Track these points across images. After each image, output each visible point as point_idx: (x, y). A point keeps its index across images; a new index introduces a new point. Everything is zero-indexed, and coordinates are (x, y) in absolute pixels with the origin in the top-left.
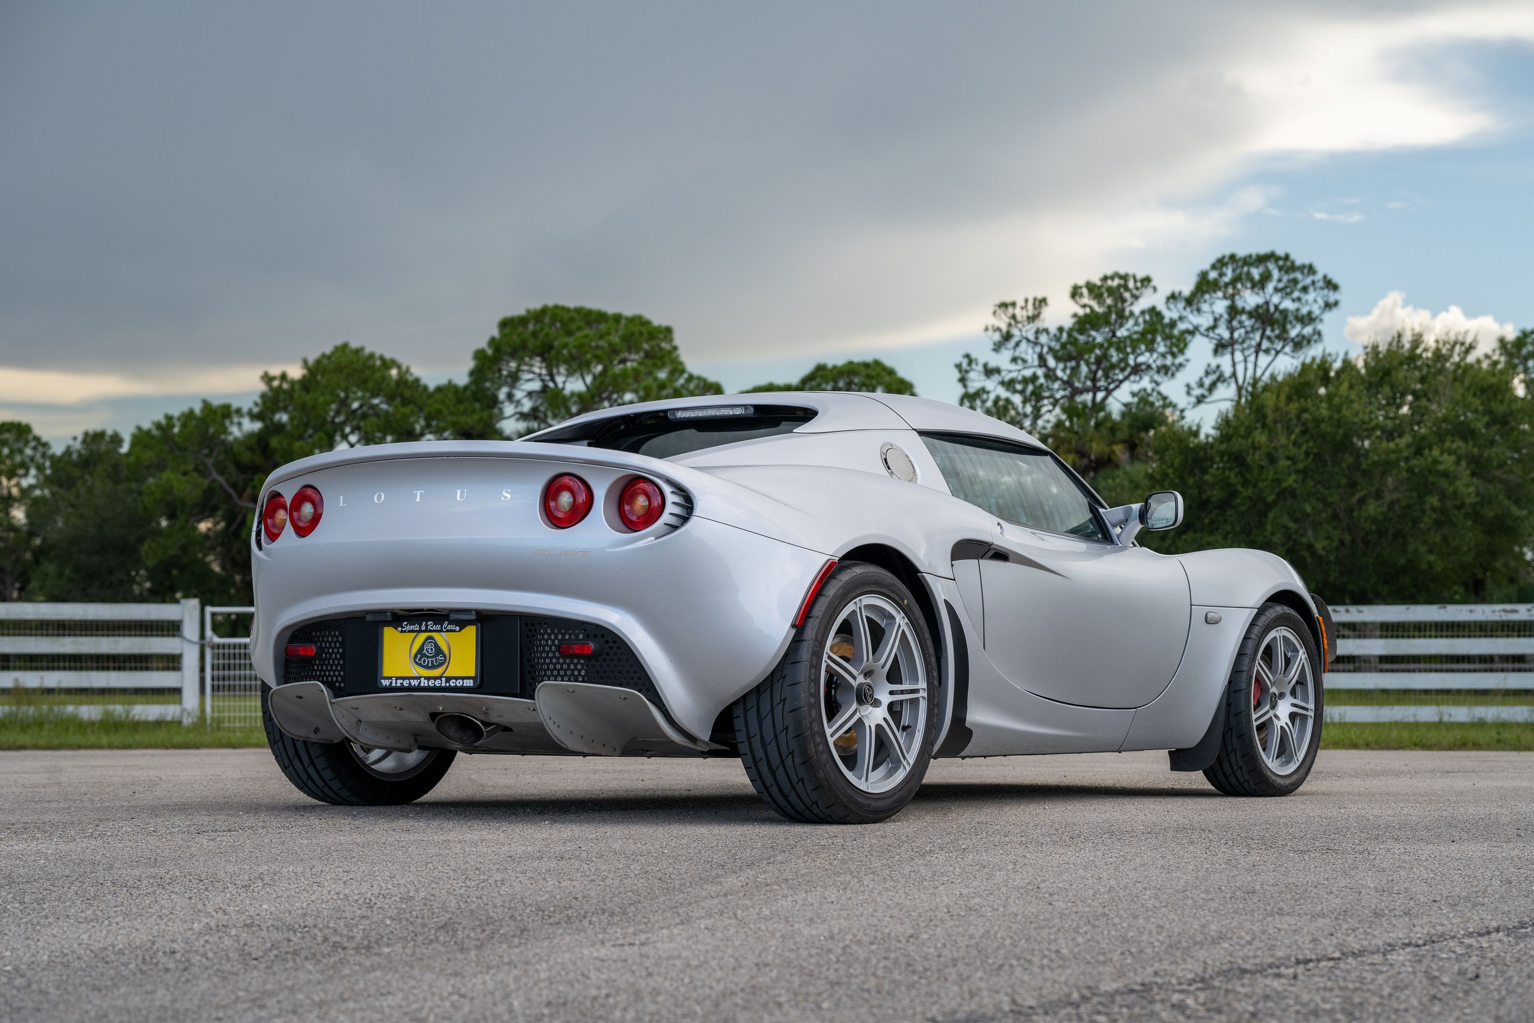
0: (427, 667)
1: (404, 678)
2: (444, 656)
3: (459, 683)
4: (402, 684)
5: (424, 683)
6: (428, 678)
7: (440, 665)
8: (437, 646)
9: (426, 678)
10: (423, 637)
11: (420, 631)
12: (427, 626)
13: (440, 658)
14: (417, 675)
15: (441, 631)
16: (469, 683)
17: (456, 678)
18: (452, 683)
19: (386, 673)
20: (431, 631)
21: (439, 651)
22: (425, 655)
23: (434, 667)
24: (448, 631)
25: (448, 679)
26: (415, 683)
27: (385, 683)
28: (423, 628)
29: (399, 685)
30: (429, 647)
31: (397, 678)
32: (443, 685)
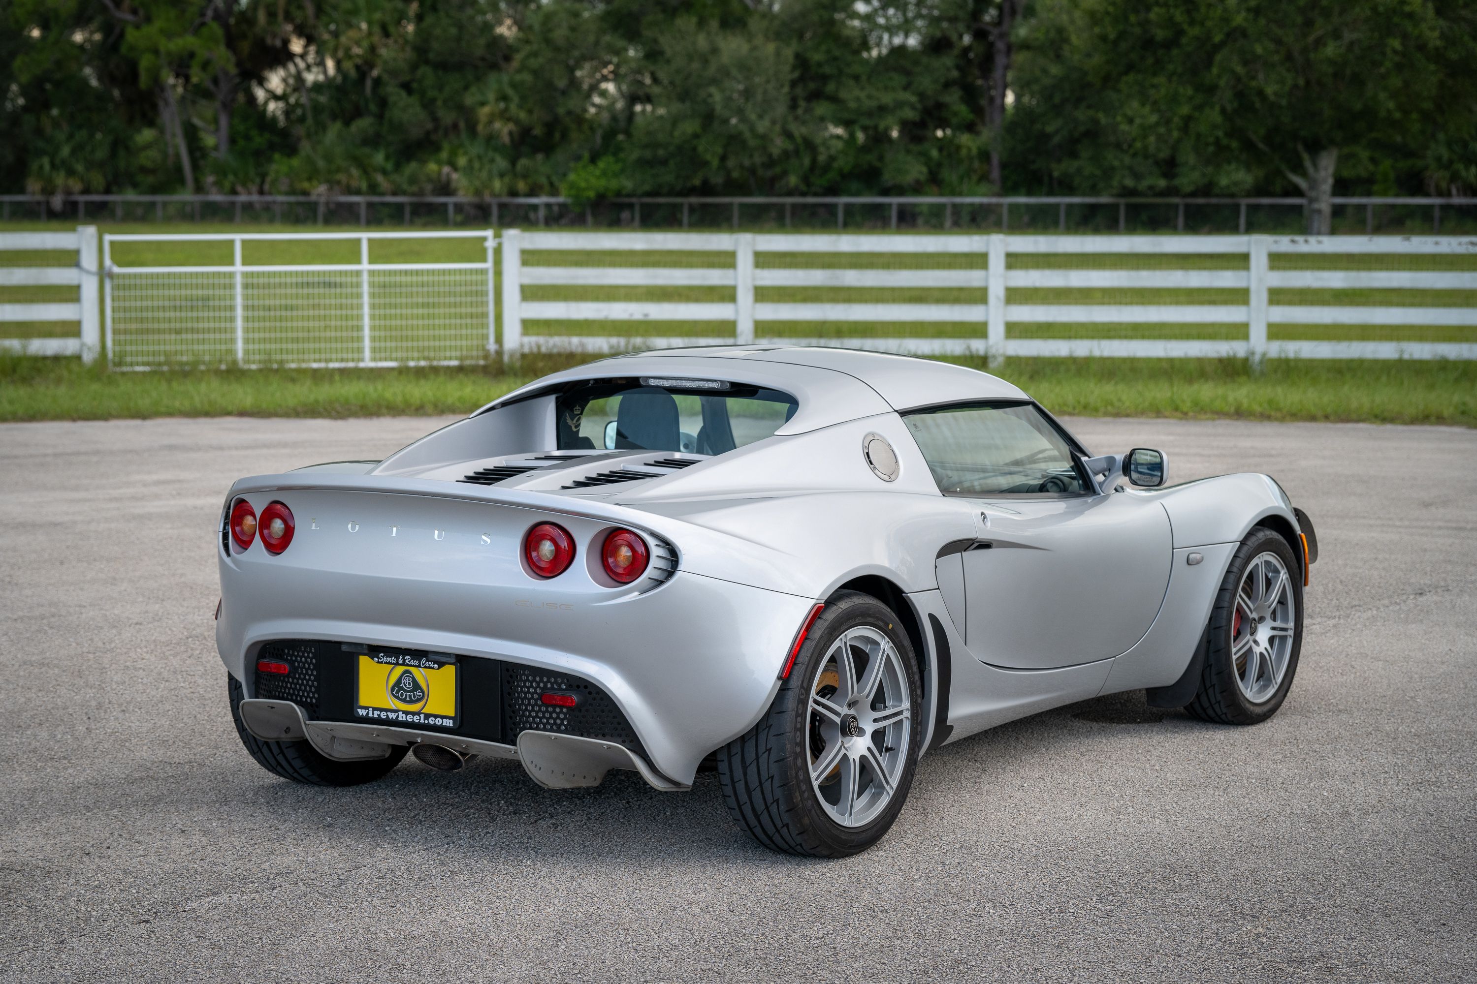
0: (404, 701)
1: (381, 710)
2: (423, 691)
3: (439, 722)
4: (379, 715)
5: (402, 717)
6: (406, 713)
7: (419, 700)
8: (414, 680)
9: (404, 712)
10: (400, 670)
11: (397, 664)
12: (404, 660)
13: (418, 693)
14: (394, 707)
15: (419, 666)
16: (449, 723)
17: (436, 716)
18: (431, 721)
19: (363, 701)
20: (408, 665)
21: (416, 686)
22: (402, 689)
23: (411, 702)
24: (426, 667)
25: (427, 716)
26: (392, 716)
27: (362, 712)
28: (401, 661)
29: (376, 716)
30: (406, 680)
31: (374, 709)
32: (422, 721)
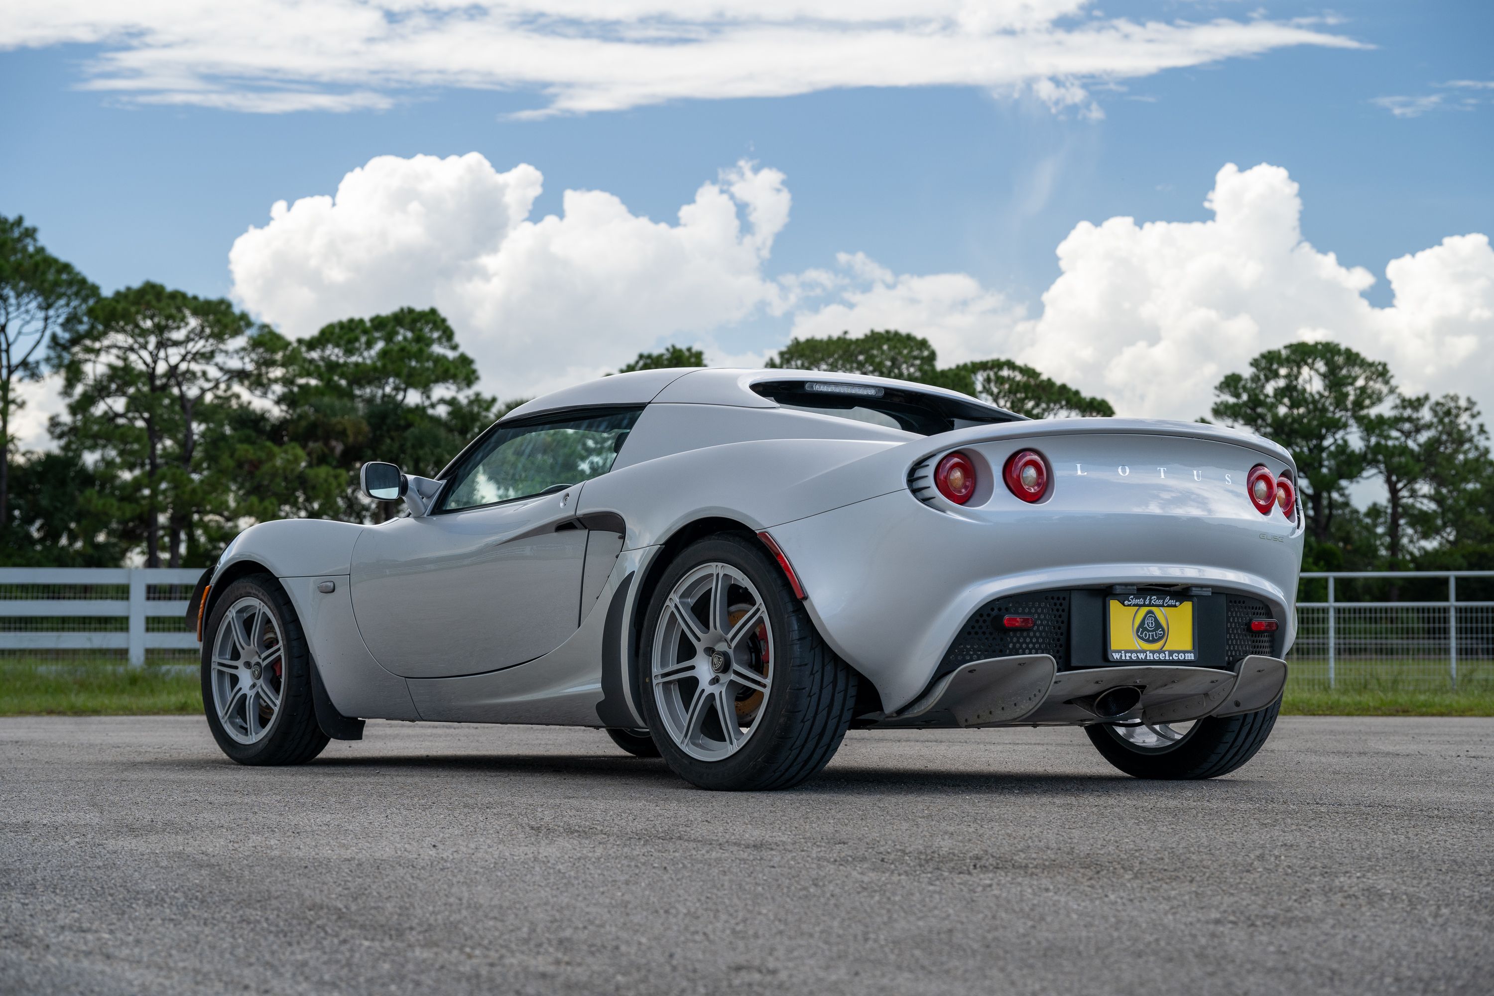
0: (1148, 641)
1: (1131, 652)
2: (1163, 630)
3: (1181, 657)
4: (1130, 657)
5: (1150, 657)
6: (1153, 652)
7: (1160, 639)
8: (1156, 620)
9: (1151, 652)
10: (1144, 610)
11: (1144, 605)
12: (1150, 600)
13: (1159, 632)
14: (1139, 648)
15: (1163, 606)
16: (1191, 657)
17: (1179, 652)
18: (1175, 657)
19: (1112, 648)
20: (1153, 606)
21: (1158, 625)
22: (1146, 629)
23: (1154, 641)
24: (1169, 606)
25: (1171, 653)
26: (1142, 656)
27: (1116, 656)
28: (1147, 602)
29: (1128, 658)
30: (1150, 621)
31: (1126, 652)
32: (1167, 658)
